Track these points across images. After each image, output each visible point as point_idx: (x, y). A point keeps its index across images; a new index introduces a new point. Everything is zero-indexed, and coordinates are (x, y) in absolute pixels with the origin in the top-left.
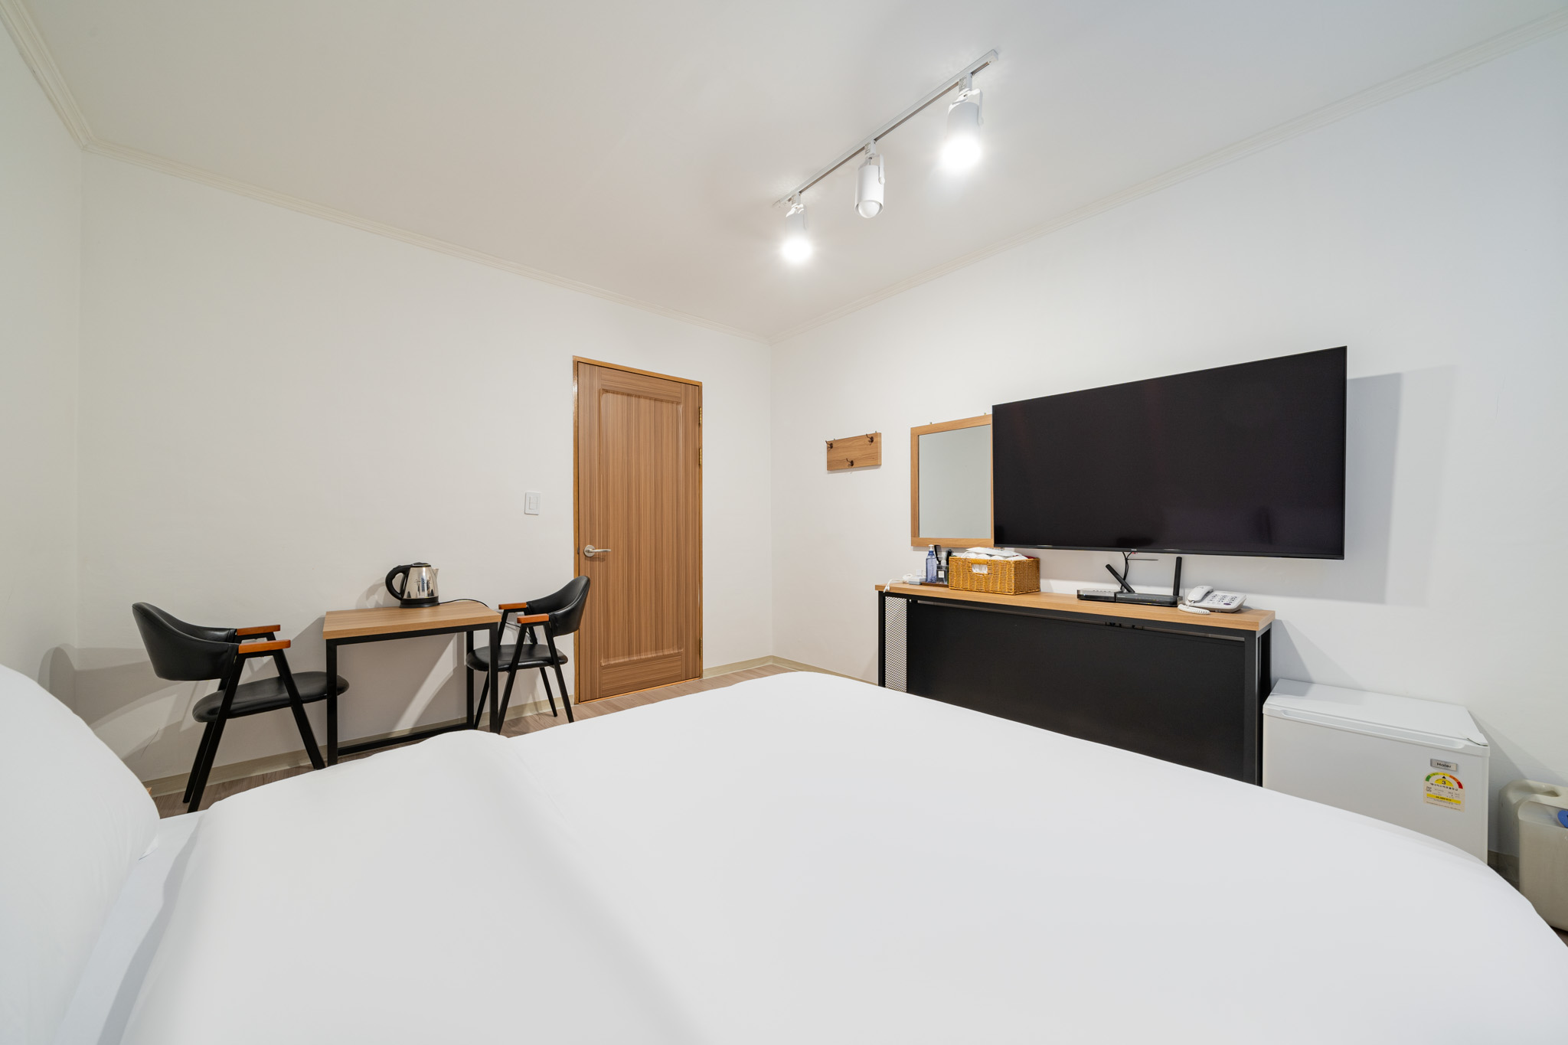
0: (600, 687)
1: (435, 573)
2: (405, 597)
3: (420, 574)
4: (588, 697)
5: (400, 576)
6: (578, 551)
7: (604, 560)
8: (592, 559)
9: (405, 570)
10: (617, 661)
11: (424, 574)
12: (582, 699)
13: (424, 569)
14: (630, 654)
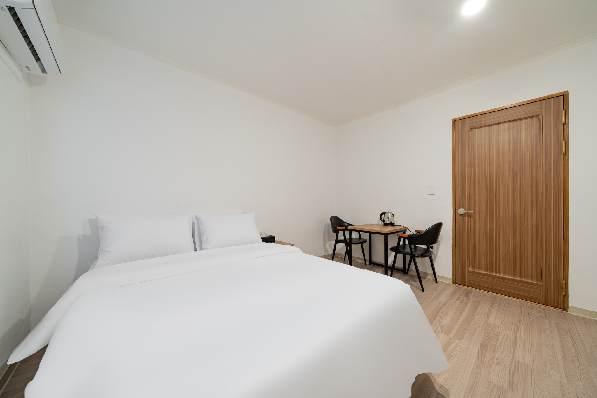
0: (468, 281)
1: (393, 215)
2: (384, 222)
3: (388, 215)
4: (461, 283)
5: (383, 215)
6: (455, 211)
7: (471, 216)
8: (463, 215)
9: (384, 213)
10: (480, 272)
11: (389, 216)
12: (457, 282)
13: (389, 214)
14: (499, 273)
